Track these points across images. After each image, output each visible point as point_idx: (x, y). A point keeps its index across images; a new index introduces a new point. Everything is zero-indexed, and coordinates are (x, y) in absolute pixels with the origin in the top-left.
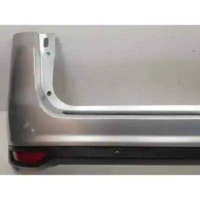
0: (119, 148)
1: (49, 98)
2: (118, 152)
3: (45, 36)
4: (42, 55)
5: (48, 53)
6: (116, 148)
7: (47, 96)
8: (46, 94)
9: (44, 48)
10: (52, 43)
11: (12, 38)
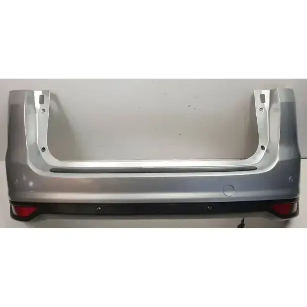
0: (101, 205)
1: (43, 154)
2: (100, 208)
3: (40, 93)
4: (37, 111)
5: (44, 110)
6: (99, 205)
7: (41, 152)
8: (41, 150)
9: (40, 105)
10: (47, 100)
11: (8, 95)
